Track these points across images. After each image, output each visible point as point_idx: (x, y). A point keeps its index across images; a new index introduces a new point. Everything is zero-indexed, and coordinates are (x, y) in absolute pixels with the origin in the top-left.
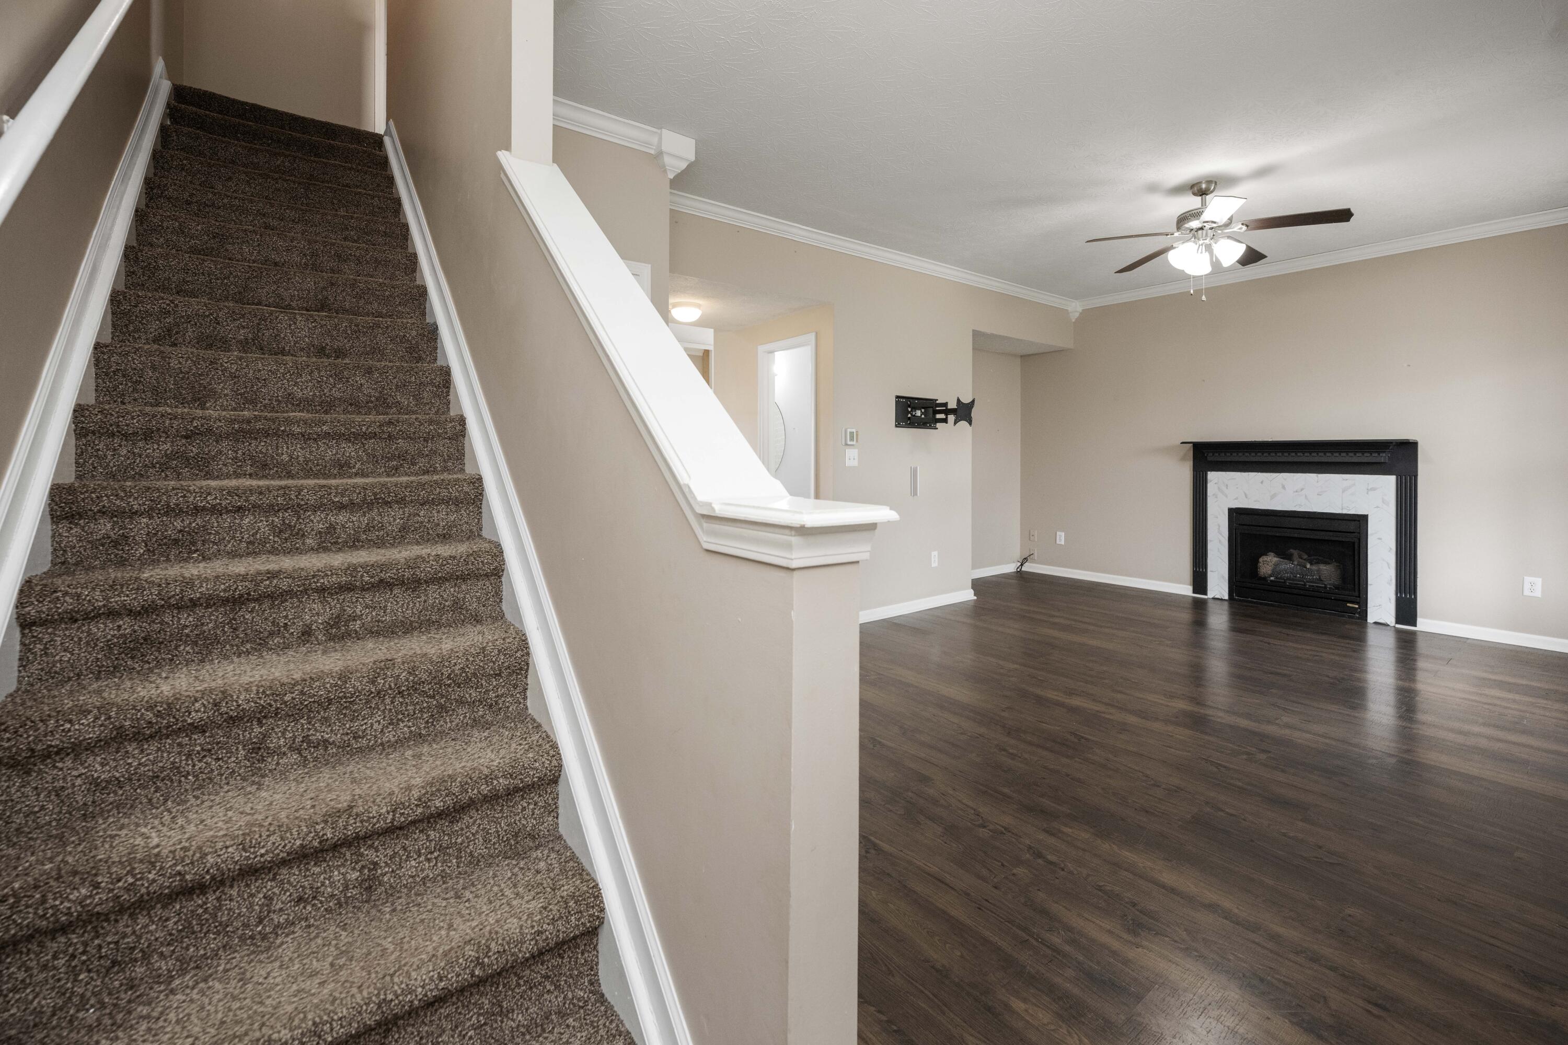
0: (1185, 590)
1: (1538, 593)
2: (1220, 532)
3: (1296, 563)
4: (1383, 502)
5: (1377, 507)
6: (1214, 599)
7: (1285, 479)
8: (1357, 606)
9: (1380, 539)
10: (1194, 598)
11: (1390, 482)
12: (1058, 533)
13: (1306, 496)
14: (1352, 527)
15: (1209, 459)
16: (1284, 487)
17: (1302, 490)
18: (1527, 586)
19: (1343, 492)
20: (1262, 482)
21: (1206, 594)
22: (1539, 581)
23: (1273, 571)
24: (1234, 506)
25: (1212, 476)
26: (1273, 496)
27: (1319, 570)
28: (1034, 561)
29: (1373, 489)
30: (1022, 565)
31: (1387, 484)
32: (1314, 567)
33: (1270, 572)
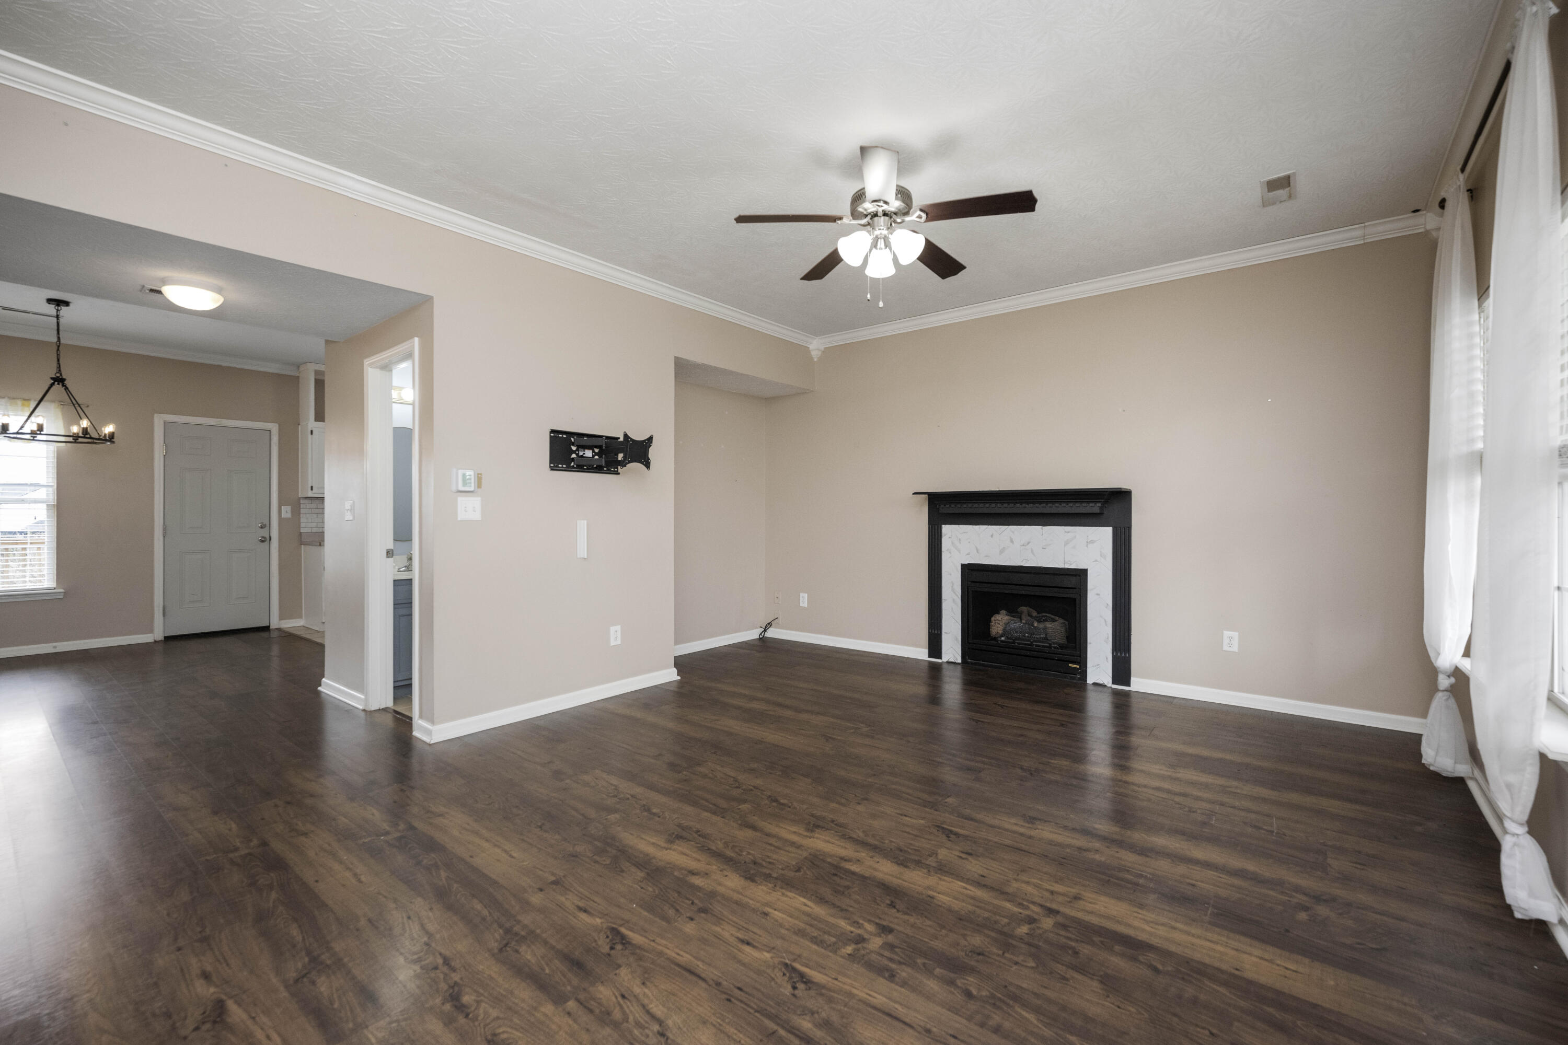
0: (922, 654)
1: (1235, 648)
2: (953, 590)
3: (1024, 621)
4: (1101, 556)
5: (1096, 561)
6: (948, 662)
7: (1013, 532)
8: (1078, 667)
9: (1098, 594)
10: (930, 662)
11: (1107, 532)
12: (802, 595)
13: (1032, 551)
14: (1072, 582)
15: (941, 511)
16: (1012, 541)
17: (1029, 543)
18: (1226, 641)
19: (1065, 545)
20: (992, 536)
21: (940, 658)
22: (1235, 635)
23: (1005, 629)
24: (966, 562)
25: (947, 529)
26: (1002, 551)
27: (1045, 629)
28: (779, 627)
29: (1092, 542)
30: (765, 631)
31: (1103, 536)
32: (1041, 626)
33: (1001, 632)
